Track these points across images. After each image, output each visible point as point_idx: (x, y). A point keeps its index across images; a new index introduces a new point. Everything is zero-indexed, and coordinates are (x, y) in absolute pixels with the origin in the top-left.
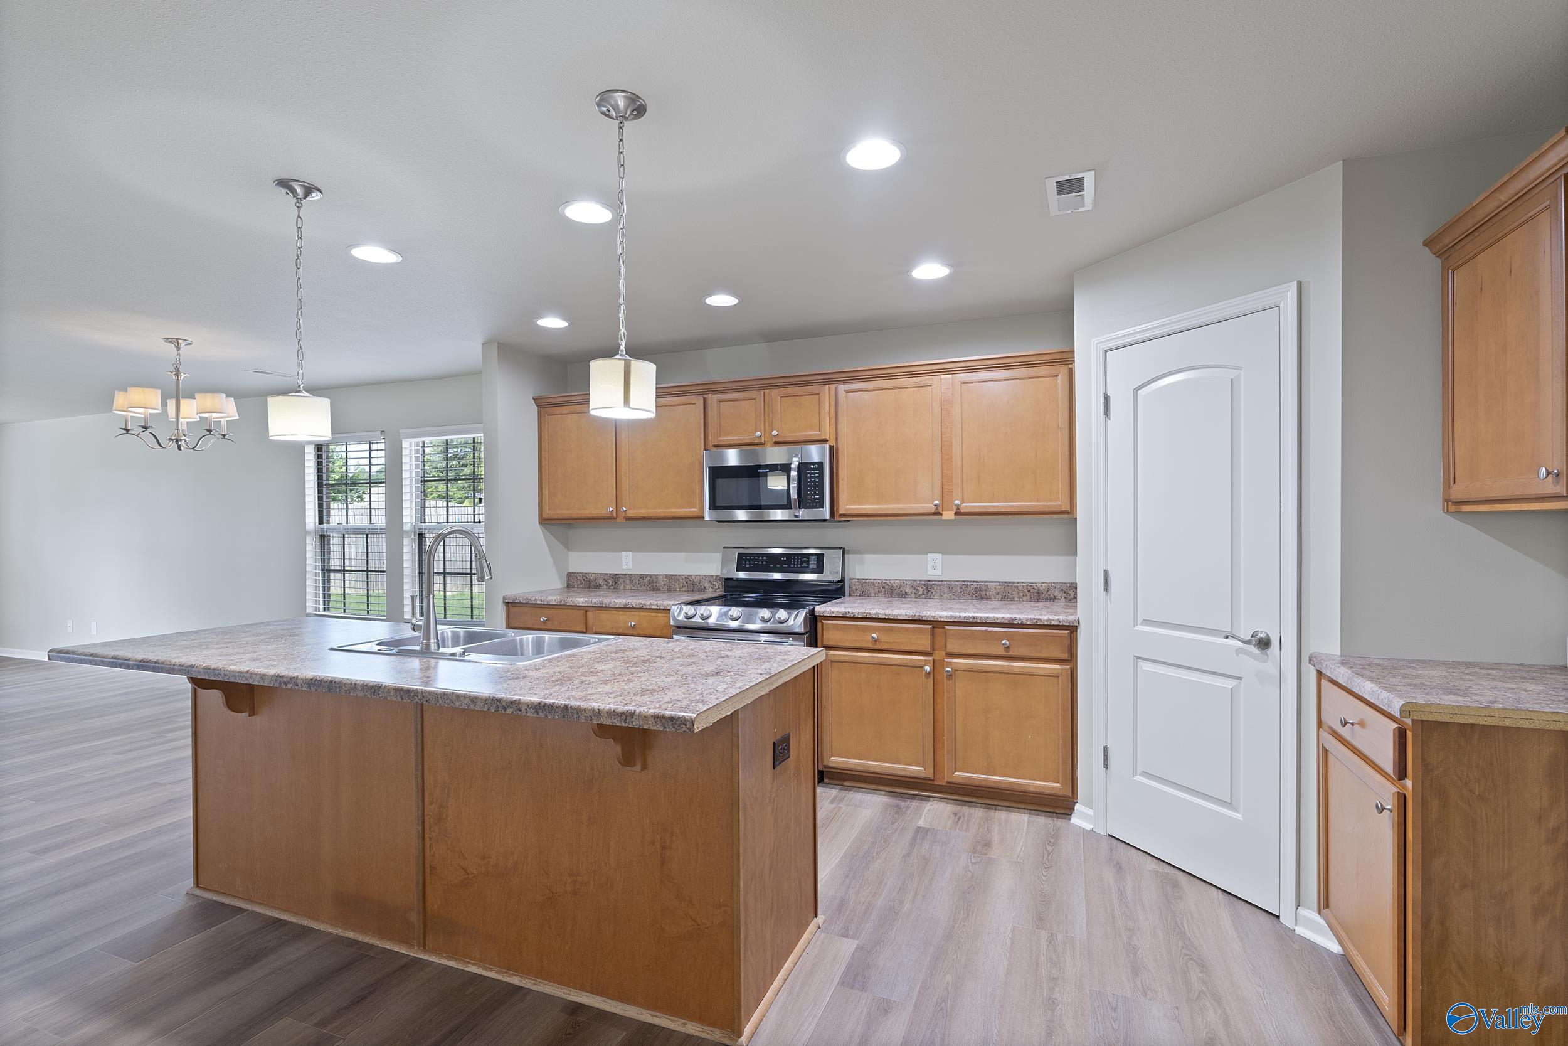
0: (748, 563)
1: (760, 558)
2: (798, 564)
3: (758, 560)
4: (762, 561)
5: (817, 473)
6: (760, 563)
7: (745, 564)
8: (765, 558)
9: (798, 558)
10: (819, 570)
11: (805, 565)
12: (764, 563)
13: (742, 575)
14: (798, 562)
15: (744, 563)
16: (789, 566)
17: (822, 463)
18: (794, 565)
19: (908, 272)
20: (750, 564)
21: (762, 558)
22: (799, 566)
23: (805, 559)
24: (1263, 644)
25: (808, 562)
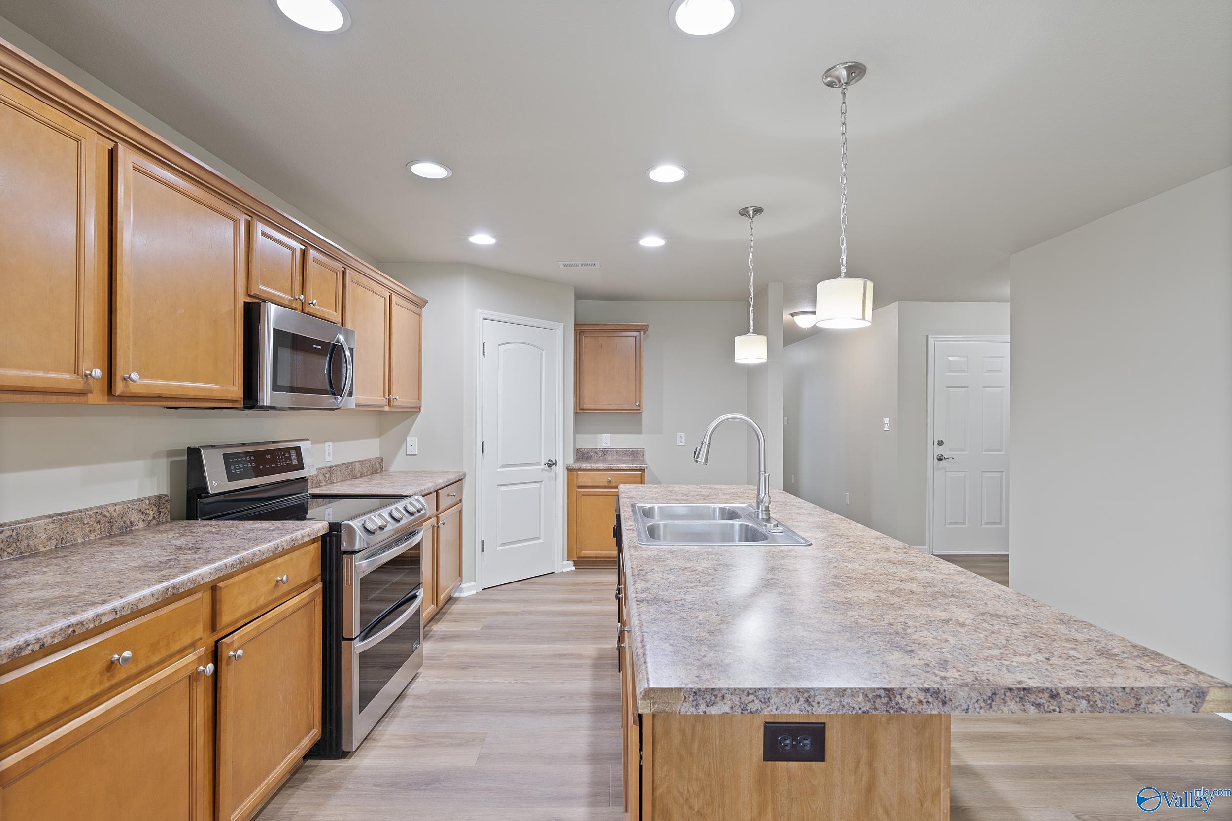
0: (236, 467)
1: (248, 458)
2: (284, 462)
3: (247, 462)
4: (251, 461)
6: (249, 465)
8: (252, 458)
9: (281, 454)
10: (299, 466)
11: (288, 462)
12: (253, 465)
13: (237, 484)
14: (282, 459)
15: (232, 467)
16: (276, 465)
17: (353, 349)
18: (280, 462)
20: (239, 468)
21: (250, 457)
23: (287, 455)
24: (550, 464)
25: (290, 458)
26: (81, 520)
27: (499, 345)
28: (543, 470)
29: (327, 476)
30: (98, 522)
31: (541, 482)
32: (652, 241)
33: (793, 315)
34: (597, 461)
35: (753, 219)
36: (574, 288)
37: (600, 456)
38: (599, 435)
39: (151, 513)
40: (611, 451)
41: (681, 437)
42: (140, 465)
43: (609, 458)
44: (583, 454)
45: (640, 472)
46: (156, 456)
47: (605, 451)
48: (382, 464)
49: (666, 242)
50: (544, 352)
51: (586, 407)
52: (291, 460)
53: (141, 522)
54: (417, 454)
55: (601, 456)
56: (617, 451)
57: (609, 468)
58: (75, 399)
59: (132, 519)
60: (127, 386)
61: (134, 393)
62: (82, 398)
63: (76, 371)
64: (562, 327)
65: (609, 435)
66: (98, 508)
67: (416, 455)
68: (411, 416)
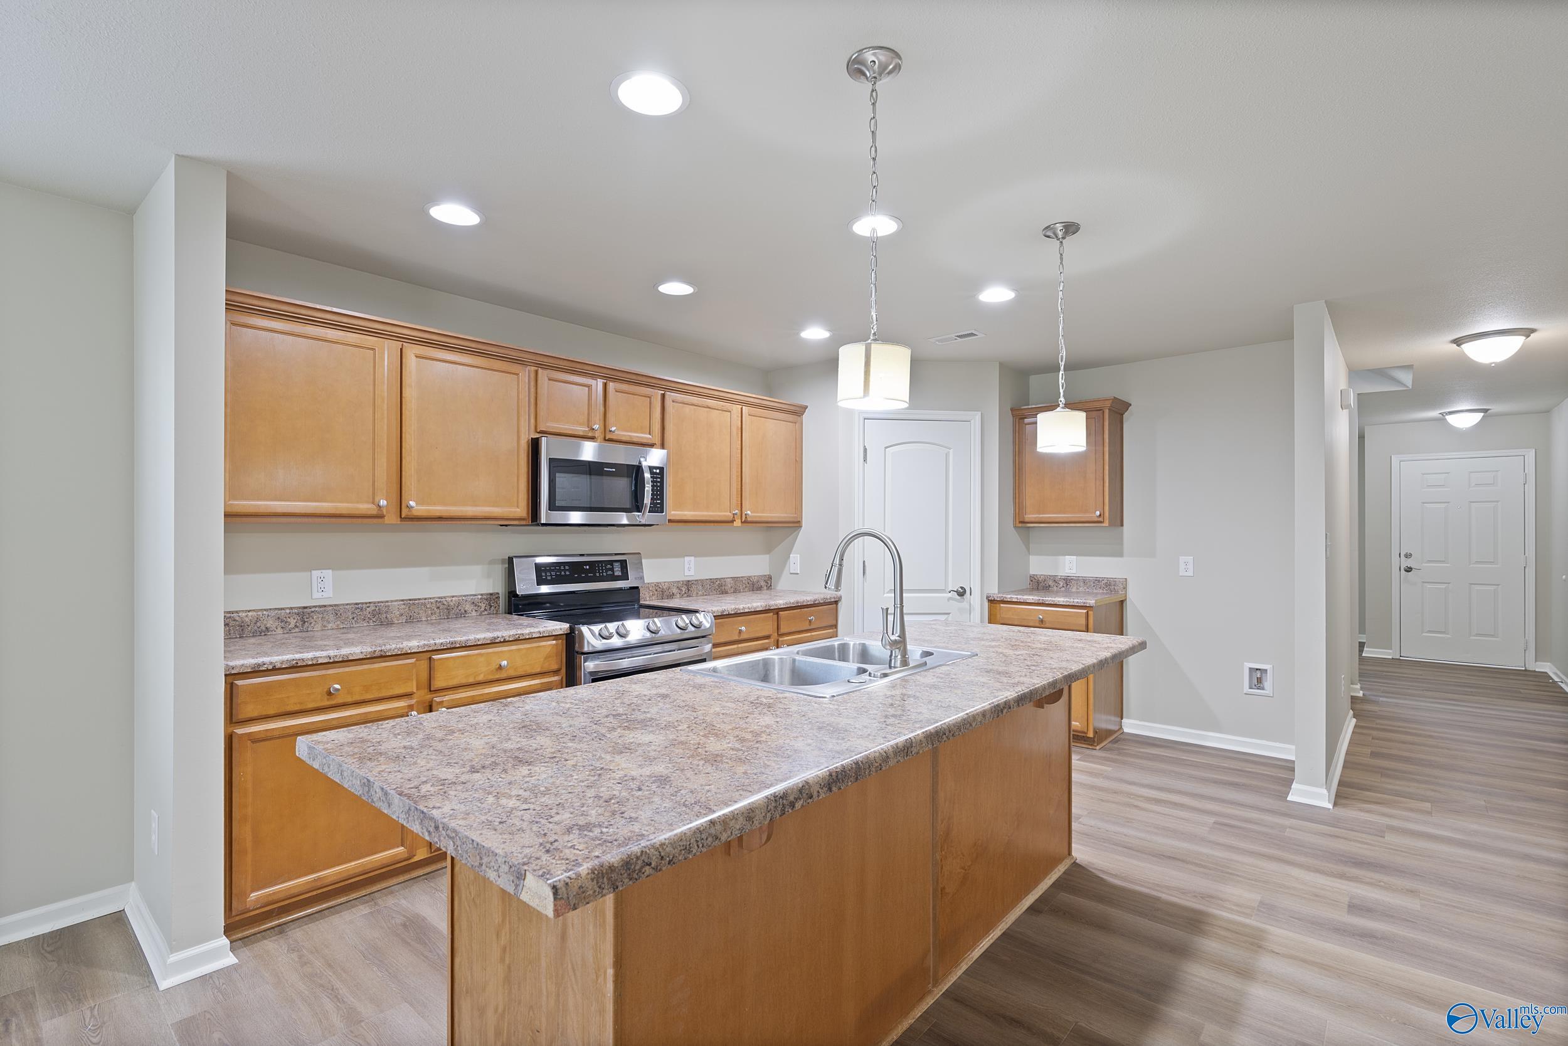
0: (548, 574)
1: (562, 568)
2: (602, 572)
3: (560, 570)
4: (565, 570)
5: (659, 478)
6: (563, 573)
7: (546, 576)
8: (567, 568)
9: (602, 565)
10: (625, 577)
11: (609, 573)
12: (568, 573)
13: (545, 589)
14: (602, 570)
15: (543, 574)
16: (595, 575)
17: (663, 468)
18: (599, 572)
19: (798, 334)
20: (551, 575)
21: (564, 567)
22: (605, 574)
23: (609, 566)
24: (961, 593)
25: (612, 570)
26: (425, 604)
27: (886, 448)
28: (949, 599)
29: (684, 589)
30: (438, 608)
31: (949, 614)
32: (996, 295)
33: (1458, 342)
34: (1057, 594)
35: (1064, 241)
36: (1000, 363)
37: (1061, 586)
38: (1061, 558)
39: (483, 606)
40: (1078, 579)
41: (1186, 564)
42: (477, 569)
43: (1074, 590)
44: (1038, 582)
45: (1085, 611)
46: (492, 562)
47: (1068, 581)
48: (769, 582)
49: (1016, 294)
50: (951, 451)
51: (1027, 520)
52: (613, 571)
53: (474, 611)
54: (799, 572)
55: (1063, 587)
56: (1085, 581)
57: (1041, 601)
58: (375, 521)
59: (466, 609)
60: (410, 511)
61: (417, 516)
62: (380, 520)
63: (373, 503)
64: (977, 416)
65: (1075, 557)
66: (439, 598)
67: (798, 574)
68: (792, 533)
